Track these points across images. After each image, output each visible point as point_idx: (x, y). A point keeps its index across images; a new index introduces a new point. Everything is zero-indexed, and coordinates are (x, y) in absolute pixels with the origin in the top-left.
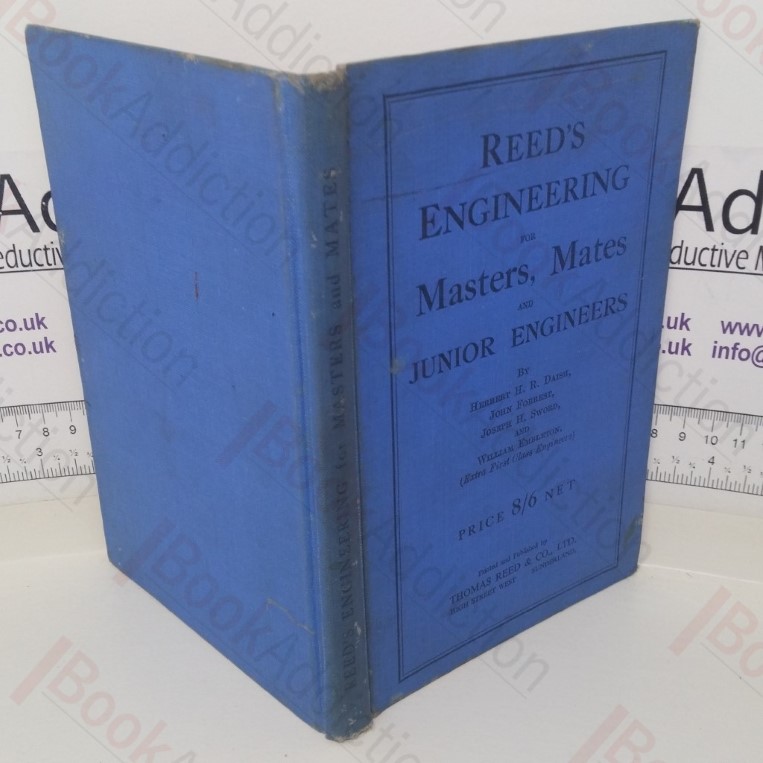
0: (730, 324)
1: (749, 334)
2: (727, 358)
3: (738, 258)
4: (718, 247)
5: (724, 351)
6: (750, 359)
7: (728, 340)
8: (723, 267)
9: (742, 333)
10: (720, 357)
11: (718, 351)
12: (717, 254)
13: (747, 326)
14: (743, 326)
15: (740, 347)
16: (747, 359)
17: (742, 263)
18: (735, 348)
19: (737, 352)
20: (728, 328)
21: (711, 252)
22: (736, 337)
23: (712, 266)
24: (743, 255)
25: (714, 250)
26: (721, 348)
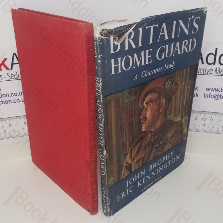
0: (208, 88)
1: (213, 91)
2: (208, 97)
3: (210, 71)
4: (205, 68)
5: (207, 96)
6: (214, 98)
7: (208, 93)
8: (206, 74)
9: (211, 91)
10: (206, 97)
11: (205, 96)
12: (205, 70)
13: (213, 89)
14: (212, 89)
15: (211, 95)
16: (213, 98)
17: (211, 72)
18: (210, 95)
19: (210, 96)
20: (208, 89)
21: (203, 70)
22: (210, 92)
23: (204, 73)
24: (211, 70)
25: (204, 69)
26: (206, 95)
